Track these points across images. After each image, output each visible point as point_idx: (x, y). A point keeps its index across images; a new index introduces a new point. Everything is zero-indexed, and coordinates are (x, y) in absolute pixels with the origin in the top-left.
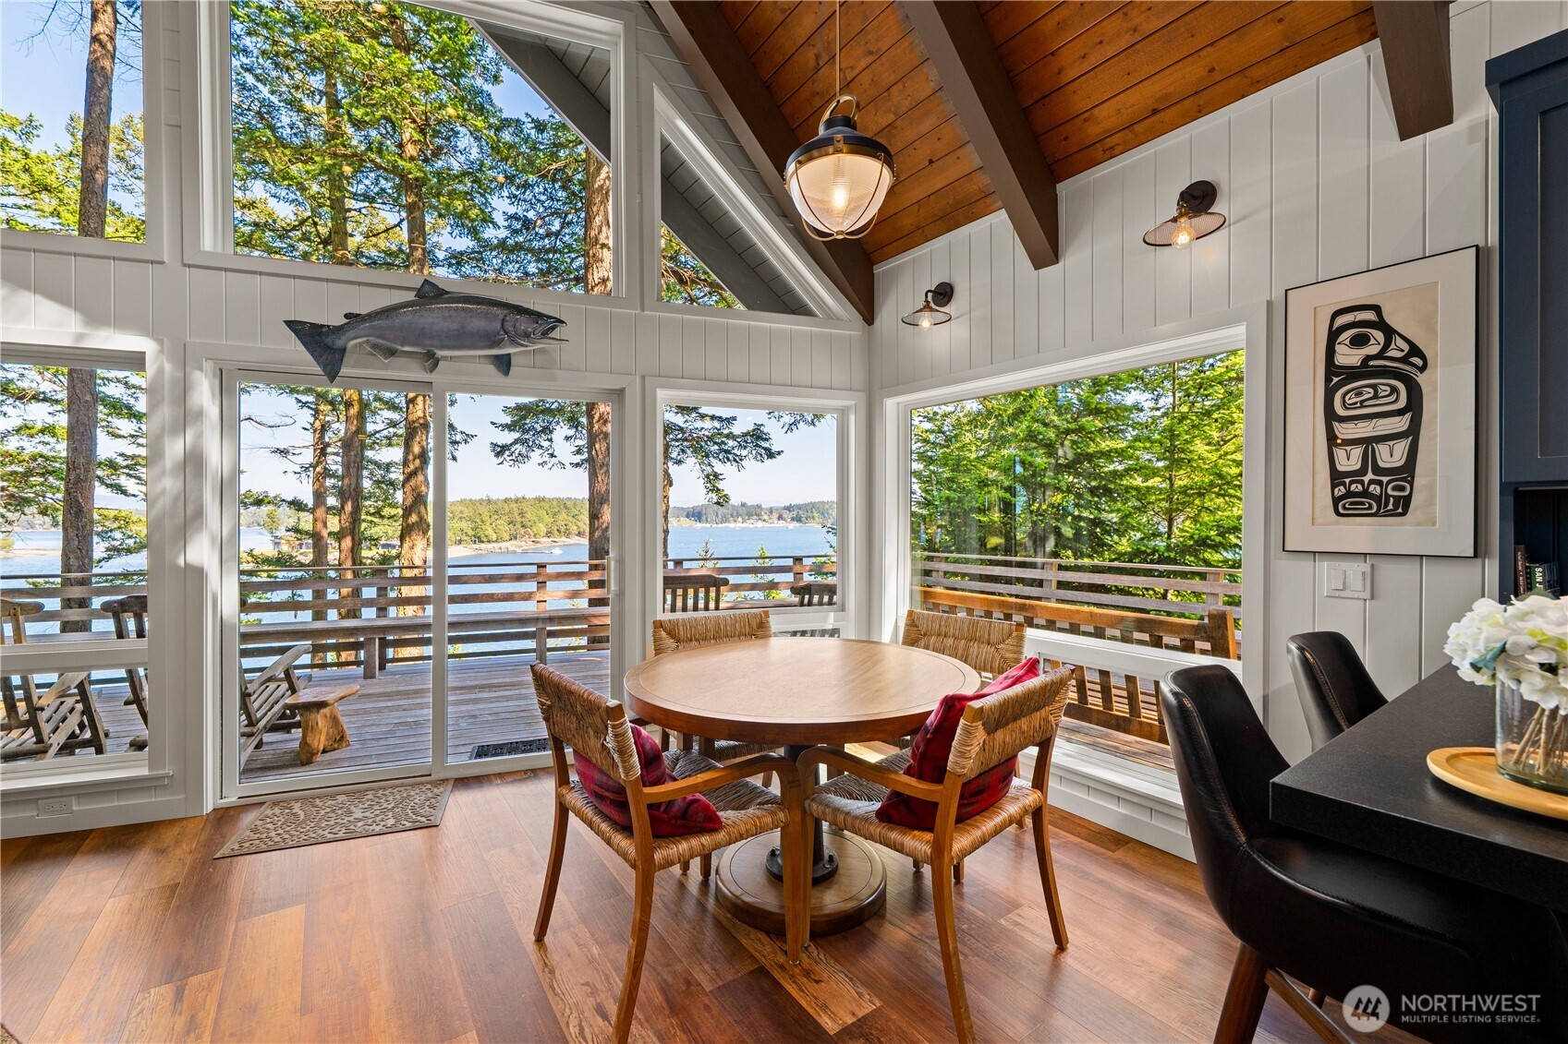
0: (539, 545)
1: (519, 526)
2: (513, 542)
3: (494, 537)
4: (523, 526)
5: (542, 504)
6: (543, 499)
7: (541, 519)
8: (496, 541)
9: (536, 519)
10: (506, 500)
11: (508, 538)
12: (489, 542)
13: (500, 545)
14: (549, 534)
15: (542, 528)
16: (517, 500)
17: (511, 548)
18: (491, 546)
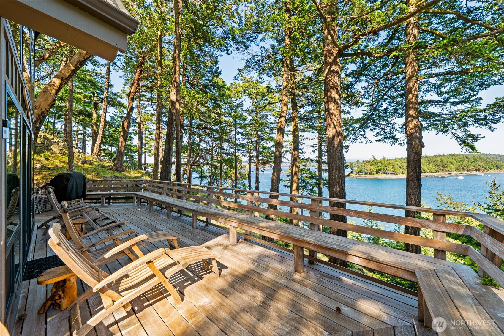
0: (451, 175)
1: (440, 166)
2: (437, 173)
3: (428, 171)
4: (443, 167)
5: (453, 157)
6: (454, 155)
7: (452, 164)
8: (429, 173)
9: (449, 163)
10: (435, 156)
11: (434, 171)
12: (426, 173)
13: (431, 174)
14: (457, 170)
15: (453, 167)
16: (440, 156)
17: (436, 175)
18: (426, 174)
